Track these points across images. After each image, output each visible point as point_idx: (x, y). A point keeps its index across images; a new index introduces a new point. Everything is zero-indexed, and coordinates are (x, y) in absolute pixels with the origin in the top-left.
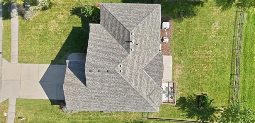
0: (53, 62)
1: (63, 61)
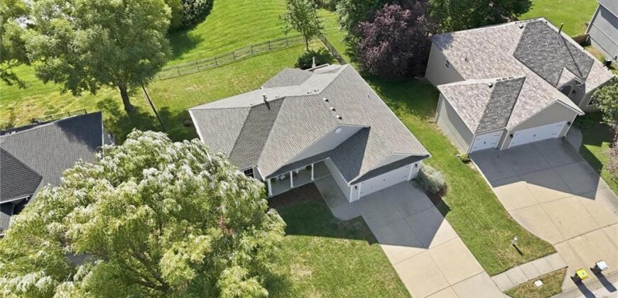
0: (372, 240)
1: (359, 225)
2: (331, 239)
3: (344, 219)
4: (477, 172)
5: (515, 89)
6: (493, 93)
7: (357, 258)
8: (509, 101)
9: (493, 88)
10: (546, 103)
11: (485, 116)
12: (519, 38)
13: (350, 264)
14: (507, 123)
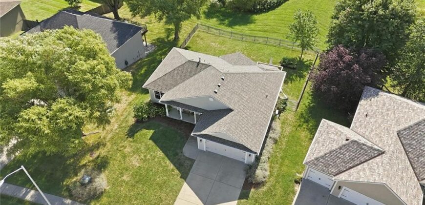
0: (184, 177)
1: (188, 163)
2: (166, 159)
3: (185, 155)
4: (294, 193)
5: (366, 155)
6: (344, 145)
7: (165, 178)
8: (353, 160)
9: (347, 142)
10: (375, 180)
11: (322, 157)
12: (416, 121)
13: (159, 178)
14: (337, 174)
